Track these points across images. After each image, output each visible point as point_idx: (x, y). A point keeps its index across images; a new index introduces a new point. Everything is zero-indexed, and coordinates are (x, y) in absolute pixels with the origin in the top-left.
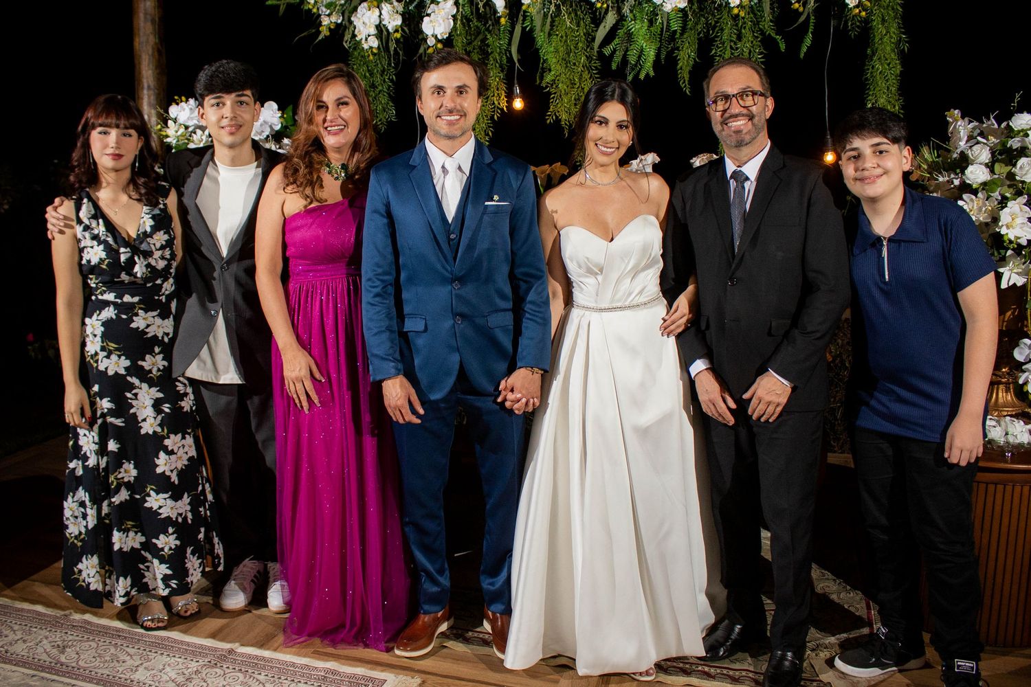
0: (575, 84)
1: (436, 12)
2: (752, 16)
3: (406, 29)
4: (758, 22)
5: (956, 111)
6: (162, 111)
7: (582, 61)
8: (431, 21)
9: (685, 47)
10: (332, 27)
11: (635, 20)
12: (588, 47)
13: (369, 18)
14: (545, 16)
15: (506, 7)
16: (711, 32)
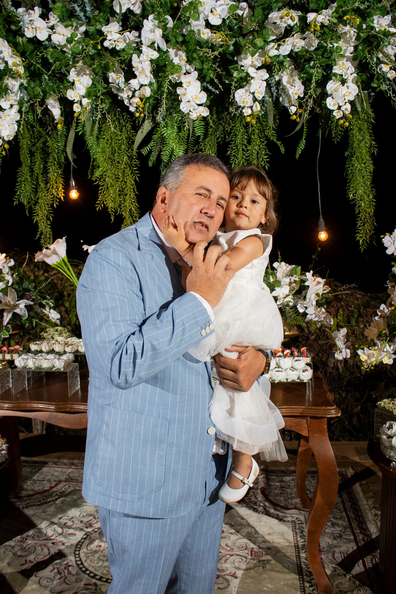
0: (119, 179)
1: (3, 118)
2: (259, 125)
4: (264, 130)
7: (125, 160)
11: (166, 127)
12: (129, 148)
14: (94, 122)
15: (61, 115)
16: (227, 137)
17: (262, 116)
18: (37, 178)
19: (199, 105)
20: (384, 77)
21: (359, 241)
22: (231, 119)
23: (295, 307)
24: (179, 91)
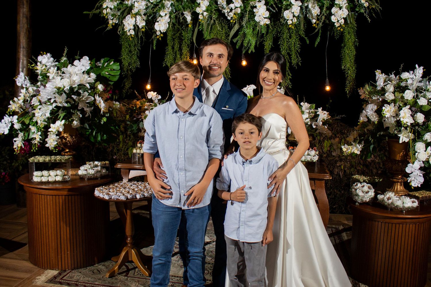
1: (161, 21)
2: (296, 28)
3: (146, 27)
4: (298, 31)
5: (379, 71)
6: (34, 58)
8: (159, 24)
9: (268, 40)
10: (114, 25)
12: (226, 38)
13: (131, 22)
14: (208, 25)
15: (191, 20)
16: (279, 34)
17: (297, 24)
18: (176, 52)
19: (265, 18)
20: (362, 5)
21: (347, 91)
22: (281, 25)
23: (311, 125)
24: (255, 10)
